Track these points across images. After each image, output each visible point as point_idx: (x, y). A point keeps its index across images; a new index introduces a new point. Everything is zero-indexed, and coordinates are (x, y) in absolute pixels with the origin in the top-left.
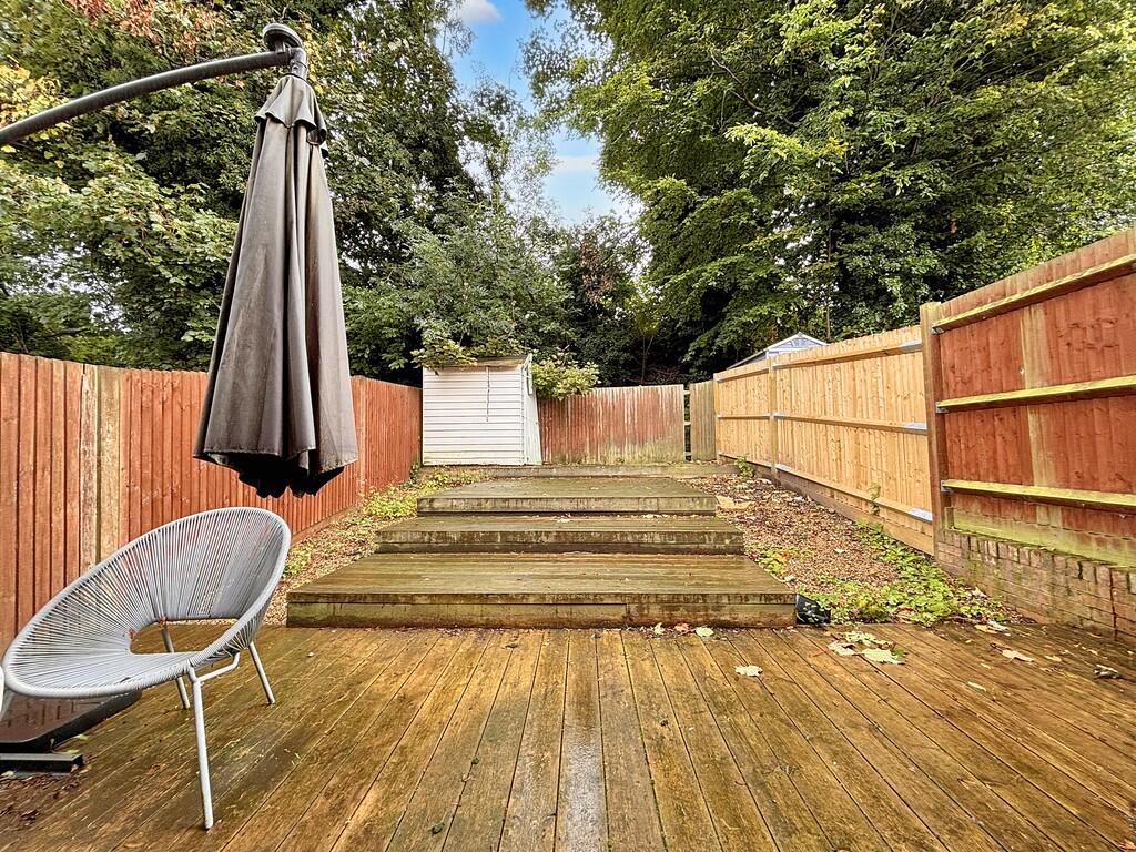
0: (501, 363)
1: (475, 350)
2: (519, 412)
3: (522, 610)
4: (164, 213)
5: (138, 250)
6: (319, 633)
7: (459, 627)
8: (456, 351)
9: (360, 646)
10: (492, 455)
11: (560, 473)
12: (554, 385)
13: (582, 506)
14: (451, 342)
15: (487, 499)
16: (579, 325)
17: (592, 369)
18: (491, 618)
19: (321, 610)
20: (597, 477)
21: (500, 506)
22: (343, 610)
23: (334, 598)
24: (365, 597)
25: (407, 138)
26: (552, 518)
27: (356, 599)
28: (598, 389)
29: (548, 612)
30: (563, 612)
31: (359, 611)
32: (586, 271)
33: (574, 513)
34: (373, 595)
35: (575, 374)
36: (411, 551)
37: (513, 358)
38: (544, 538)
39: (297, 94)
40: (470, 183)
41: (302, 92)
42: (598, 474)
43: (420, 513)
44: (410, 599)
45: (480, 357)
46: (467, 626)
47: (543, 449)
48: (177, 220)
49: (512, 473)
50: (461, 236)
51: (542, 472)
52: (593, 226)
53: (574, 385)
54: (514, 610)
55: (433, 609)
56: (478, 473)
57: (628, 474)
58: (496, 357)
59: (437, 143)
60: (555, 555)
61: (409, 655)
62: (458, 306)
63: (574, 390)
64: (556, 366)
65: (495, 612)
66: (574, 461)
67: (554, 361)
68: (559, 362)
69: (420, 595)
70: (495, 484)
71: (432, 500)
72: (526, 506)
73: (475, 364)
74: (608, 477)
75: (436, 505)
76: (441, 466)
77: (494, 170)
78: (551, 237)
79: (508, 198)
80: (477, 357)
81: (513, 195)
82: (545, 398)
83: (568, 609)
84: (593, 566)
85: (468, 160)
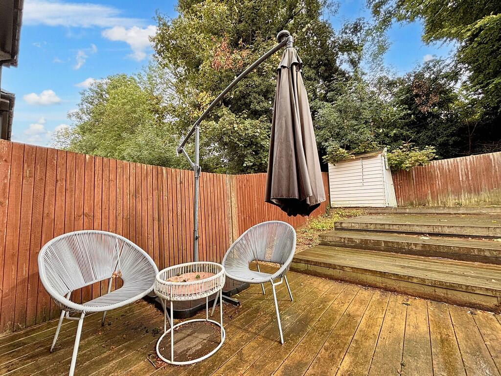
0: (368, 155)
1: (354, 151)
2: (381, 179)
3: (409, 285)
4: (237, 123)
5: (231, 138)
6: (303, 276)
7: (369, 286)
8: (344, 153)
9: (321, 285)
10: (367, 202)
11: (412, 211)
12: (402, 162)
13: (436, 231)
14: (341, 149)
15: (371, 224)
16: (414, 127)
17: (430, 150)
18: (388, 285)
19: (302, 266)
20: (440, 214)
21: (379, 228)
22: (312, 268)
23: (307, 262)
24: (321, 264)
25: (313, 65)
26: (415, 236)
27: (316, 264)
28: (435, 161)
29: (428, 290)
30: (440, 292)
31: (319, 269)
32: (417, 95)
33: (430, 234)
34: (324, 263)
35: (417, 154)
36: (335, 246)
37: (375, 151)
38: (414, 247)
39: (290, 53)
40: (343, 74)
41: (292, 52)
42: (442, 212)
43: (336, 229)
44: (342, 268)
45: (356, 154)
46: (374, 287)
47: (397, 198)
48: (241, 125)
49: (379, 211)
50: (341, 100)
51: (398, 211)
52: (420, 69)
53: (417, 161)
54: (403, 284)
55: (354, 274)
56: (360, 211)
57: (468, 212)
58: (365, 152)
59: (326, 61)
60: (423, 257)
61: (346, 295)
62: (342, 133)
63: (417, 164)
64: (403, 151)
65: (391, 283)
66: (420, 204)
67: (401, 149)
68: (404, 150)
69: (347, 267)
70: (371, 217)
71: (341, 223)
72: (395, 228)
73: (354, 158)
74: (450, 214)
75: (343, 225)
76: (340, 208)
77: (354, 63)
78: (391, 84)
79: (363, 74)
80: (354, 154)
81: (365, 71)
82: (396, 170)
83: (445, 291)
84: (457, 268)
85: (341, 63)
